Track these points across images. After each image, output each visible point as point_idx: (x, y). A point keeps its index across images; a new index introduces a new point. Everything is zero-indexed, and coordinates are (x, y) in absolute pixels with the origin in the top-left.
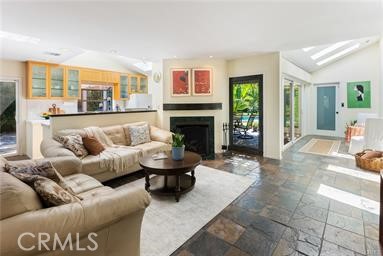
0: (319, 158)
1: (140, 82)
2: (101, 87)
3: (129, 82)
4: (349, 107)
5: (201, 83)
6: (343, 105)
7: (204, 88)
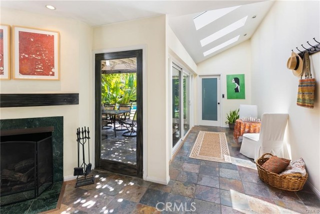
4: (228, 98)
5: (34, 56)
6: (223, 96)
7: (40, 66)
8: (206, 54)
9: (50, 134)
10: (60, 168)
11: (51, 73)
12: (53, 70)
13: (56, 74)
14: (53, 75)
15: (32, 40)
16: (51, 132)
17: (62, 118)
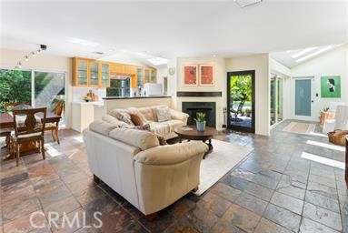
0: (299, 136)
1: (152, 74)
2: (119, 78)
3: (143, 74)
4: (322, 97)
5: (206, 76)
6: (317, 95)
8: (298, 61)
12: (212, 81)
16: (211, 108)
17: (216, 102)
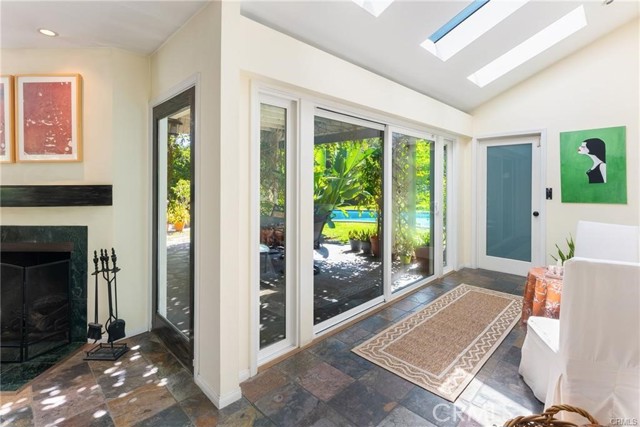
4: (565, 200)
5: (43, 121)
6: (549, 194)
7: (51, 139)
9: (67, 255)
10: (82, 317)
11: (67, 149)
12: (70, 144)
13: (75, 150)
14: (70, 152)
15: (41, 95)
16: (69, 253)
17: (86, 228)
